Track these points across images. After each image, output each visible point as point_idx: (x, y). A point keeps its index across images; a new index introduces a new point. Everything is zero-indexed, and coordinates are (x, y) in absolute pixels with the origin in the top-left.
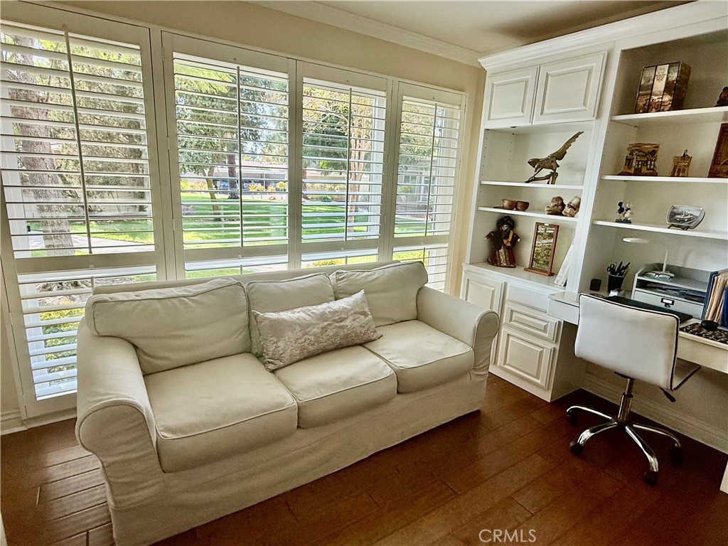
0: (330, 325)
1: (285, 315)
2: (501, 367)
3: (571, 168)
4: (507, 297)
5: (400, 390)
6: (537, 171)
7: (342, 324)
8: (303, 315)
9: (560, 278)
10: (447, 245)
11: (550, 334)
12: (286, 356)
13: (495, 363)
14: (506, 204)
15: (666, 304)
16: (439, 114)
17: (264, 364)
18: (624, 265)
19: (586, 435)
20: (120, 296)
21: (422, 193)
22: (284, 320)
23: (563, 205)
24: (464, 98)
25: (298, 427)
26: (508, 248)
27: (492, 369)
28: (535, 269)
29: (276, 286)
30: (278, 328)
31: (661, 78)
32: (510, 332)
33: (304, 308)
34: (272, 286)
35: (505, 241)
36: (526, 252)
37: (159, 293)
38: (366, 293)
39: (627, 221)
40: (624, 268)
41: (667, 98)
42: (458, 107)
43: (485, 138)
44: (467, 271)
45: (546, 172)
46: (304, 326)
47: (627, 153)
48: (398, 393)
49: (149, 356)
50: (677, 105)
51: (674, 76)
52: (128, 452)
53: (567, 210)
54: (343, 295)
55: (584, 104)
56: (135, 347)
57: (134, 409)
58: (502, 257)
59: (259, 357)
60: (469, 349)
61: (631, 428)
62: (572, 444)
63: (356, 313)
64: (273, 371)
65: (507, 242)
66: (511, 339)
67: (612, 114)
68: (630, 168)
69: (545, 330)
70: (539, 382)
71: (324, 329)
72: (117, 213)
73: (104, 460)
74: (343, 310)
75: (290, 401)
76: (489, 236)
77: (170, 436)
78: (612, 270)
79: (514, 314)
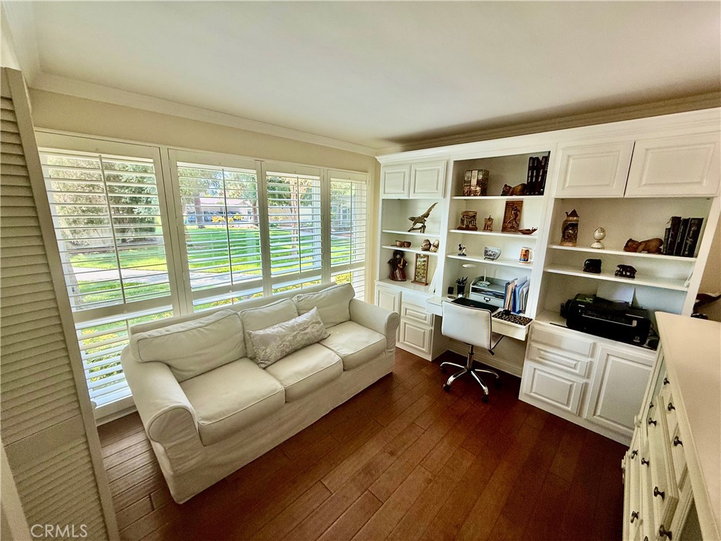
0: (298, 333)
1: (269, 331)
2: (402, 343)
3: (434, 221)
4: (403, 300)
5: (345, 369)
6: (414, 224)
7: (306, 331)
8: (280, 329)
9: (431, 287)
10: (364, 268)
11: (428, 321)
12: (272, 357)
13: (399, 340)
14: (398, 243)
15: (487, 301)
16: (353, 188)
17: (258, 364)
18: (465, 278)
19: (451, 379)
20: (154, 333)
21: (341, 219)
22: (268, 334)
23: (430, 244)
24: (369, 176)
25: (286, 402)
26: (401, 269)
27: (398, 345)
28: (417, 281)
29: (260, 312)
30: (265, 340)
31: (475, 177)
32: (406, 322)
33: (281, 324)
34: (257, 311)
35: (399, 265)
36: (412, 271)
37: (182, 327)
38: (318, 308)
39: (464, 255)
40: (465, 280)
41: (478, 189)
42: (364, 182)
43: (383, 204)
44: (378, 285)
45: (419, 225)
46: (282, 337)
47: (461, 216)
48: (344, 370)
49: (178, 370)
50: (484, 193)
51: (481, 177)
52: (181, 438)
53: (432, 248)
54: (303, 312)
55: (437, 189)
56: (169, 366)
57: (184, 410)
58: (398, 275)
59: (253, 359)
60: (383, 337)
61: (475, 372)
62: (444, 385)
63: (313, 323)
64: (264, 369)
65: (400, 266)
66: (407, 325)
67: (451, 196)
68: (463, 225)
69: (425, 319)
70: (424, 350)
71: (295, 337)
72: (103, 245)
73: (164, 445)
74: (305, 322)
75: (280, 388)
76: (389, 262)
77: (207, 423)
78: (459, 282)
79: (408, 311)
